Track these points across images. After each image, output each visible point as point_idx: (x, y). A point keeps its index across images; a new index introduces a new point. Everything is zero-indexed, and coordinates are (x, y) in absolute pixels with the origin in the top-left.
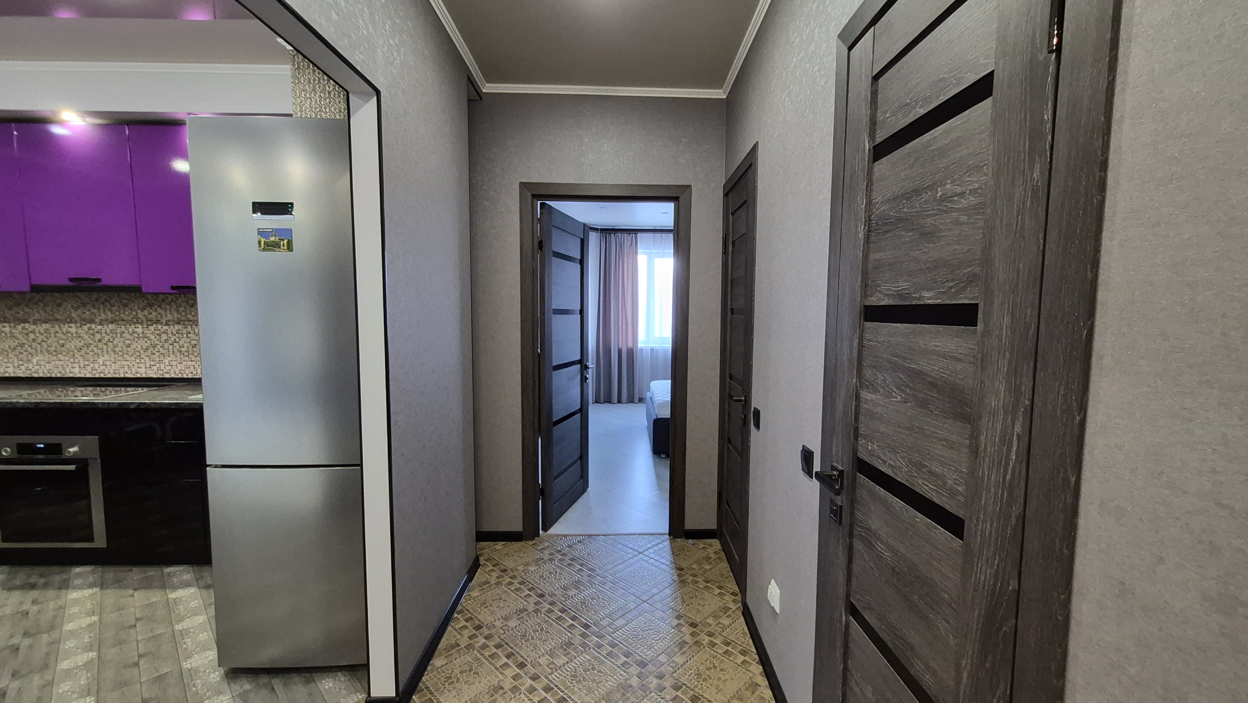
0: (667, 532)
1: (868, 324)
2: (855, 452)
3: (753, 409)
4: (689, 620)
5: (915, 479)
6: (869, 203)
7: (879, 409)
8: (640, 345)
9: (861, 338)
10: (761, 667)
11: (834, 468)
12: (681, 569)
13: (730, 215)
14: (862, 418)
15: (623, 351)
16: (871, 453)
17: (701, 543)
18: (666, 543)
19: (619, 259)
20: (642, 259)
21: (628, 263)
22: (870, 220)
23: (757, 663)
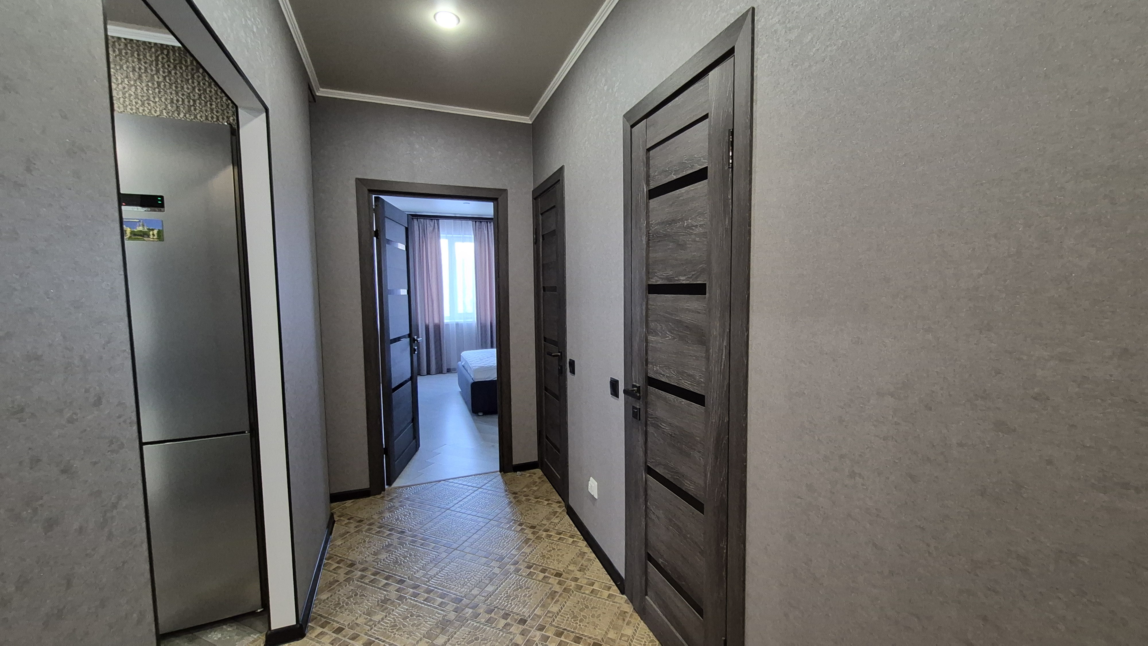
0: (499, 470)
1: (650, 295)
2: (647, 373)
3: (568, 361)
4: (528, 525)
5: (680, 381)
6: (648, 223)
7: (659, 345)
8: (446, 321)
9: (647, 304)
10: (585, 542)
11: (634, 386)
12: (515, 493)
13: (540, 215)
14: (649, 353)
15: (430, 327)
16: (656, 372)
17: (527, 473)
18: (498, 478)
19: (423, 242)
20: (444, 243)
21: (431, 246)
22: (649, 233)
23: (582, 540)
